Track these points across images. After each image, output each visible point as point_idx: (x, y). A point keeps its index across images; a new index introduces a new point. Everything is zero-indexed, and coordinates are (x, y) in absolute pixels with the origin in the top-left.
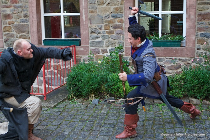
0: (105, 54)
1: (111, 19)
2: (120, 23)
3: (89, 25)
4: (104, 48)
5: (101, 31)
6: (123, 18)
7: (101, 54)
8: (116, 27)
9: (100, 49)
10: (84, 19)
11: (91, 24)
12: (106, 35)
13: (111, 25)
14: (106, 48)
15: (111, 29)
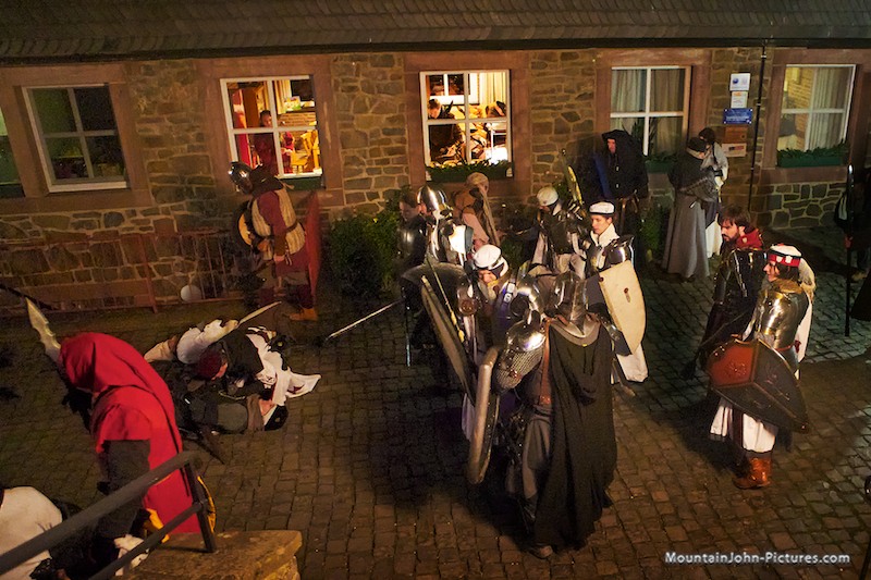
0: (376, 201)
1: (383, 137)
2: (399, 145)
3: (341, 151)
4: (373, 189)
5: (365, 160)
6: (406, 136)
7: (367, 201)
8: (392, 152)
9: (365, 192)
10: (330, 141)
11: (344, 148)
12: (374, 166)
13: (382, 147)
14: (376, 190)
15: (384, 156)
